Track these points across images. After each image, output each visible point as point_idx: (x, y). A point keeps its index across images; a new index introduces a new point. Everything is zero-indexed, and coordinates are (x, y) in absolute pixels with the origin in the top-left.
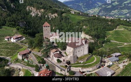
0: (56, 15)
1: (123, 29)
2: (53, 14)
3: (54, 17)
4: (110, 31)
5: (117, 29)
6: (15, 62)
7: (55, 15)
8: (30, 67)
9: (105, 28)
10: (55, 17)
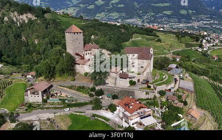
0: (30, 15)
1: (140, 39)
2: (22, 15)
3: (26, 22)
4: (126, 43)
5: (133, 39)
6: (26, 110)
7: (27, 17)
8: (74, 108)
9: (119, 38)
10: (30, 20)
